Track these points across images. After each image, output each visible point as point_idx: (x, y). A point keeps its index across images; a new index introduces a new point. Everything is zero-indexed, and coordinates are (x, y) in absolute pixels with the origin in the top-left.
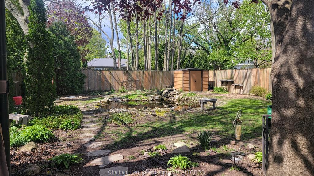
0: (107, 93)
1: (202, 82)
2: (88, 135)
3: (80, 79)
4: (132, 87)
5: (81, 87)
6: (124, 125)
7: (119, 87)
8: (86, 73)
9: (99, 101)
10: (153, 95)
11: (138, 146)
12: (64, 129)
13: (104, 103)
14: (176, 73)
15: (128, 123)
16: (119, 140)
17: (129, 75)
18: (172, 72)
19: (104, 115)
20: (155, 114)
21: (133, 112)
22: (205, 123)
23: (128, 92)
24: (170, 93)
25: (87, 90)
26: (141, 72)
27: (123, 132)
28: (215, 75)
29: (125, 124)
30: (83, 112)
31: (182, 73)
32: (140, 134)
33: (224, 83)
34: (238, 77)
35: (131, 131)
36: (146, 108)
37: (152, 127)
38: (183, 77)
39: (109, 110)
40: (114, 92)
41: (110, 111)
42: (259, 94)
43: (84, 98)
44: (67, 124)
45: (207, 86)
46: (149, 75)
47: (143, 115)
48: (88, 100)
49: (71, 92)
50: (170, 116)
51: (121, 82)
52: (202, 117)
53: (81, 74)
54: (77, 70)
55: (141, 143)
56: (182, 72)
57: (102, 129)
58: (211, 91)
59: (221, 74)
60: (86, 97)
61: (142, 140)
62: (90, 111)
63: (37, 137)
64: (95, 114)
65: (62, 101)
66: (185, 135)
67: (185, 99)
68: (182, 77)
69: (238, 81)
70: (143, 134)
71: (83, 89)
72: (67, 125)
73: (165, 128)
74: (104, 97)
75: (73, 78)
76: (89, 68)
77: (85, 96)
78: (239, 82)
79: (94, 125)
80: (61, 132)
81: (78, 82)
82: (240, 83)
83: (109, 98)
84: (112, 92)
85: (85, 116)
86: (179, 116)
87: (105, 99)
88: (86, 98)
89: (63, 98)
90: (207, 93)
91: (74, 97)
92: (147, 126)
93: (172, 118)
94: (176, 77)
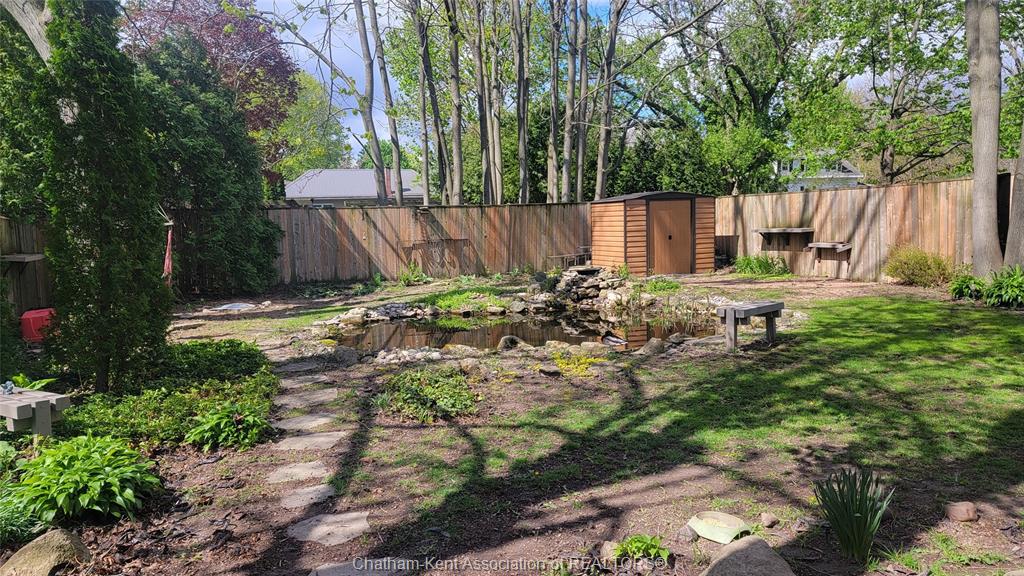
0: (359, 287)
1: (694, 240)
2: (301, 471)
3: (262, 240)
4: (443, 265)
5: (266, 270)
6: (441, 422)
7: (398, 267)
8: (282, 219)
9: (334, 321)
10: (524, 291)
11: (527, 533)
12: (206, 448)
13: (351, 327)
14: (597, 209)
15: (458, 414)
16: (437, 500)
17: (434, 221)
18: (581, 207)
19: (360, 375)
20: (553, 369)
21: (468, 363)
22: (770, 405)
23: (429, 282)
24: (585, 285)
25: (287, 280)
26: (475, 212)
27: (445, 456)
28: (738, 211)
29: (446, 416)
30: (278, 365)
31: (622, 208)
32: (521, 467)
33: (775, 242)
34: (829, 217)
35: (479, 451)
36: (512, 344)
37: (558, 430)
38: (626, 222)
39: (374, 355)
40: (383, 283)
41: (379, 360)
42: (917, 279)
43: (278, 307)
44: (218, 425)
45: (712, 255)
46: (502, 219)
47: (507, 377)
48: (293, 316)
49: (234, 287)
50: (614, 378)
51: (404, 249)
52: (743, 378)
53: (267, 223)
54: (250, 208)
55: (537, 516)
56: (621, 206)
57: (359, 441)
58: (723, 272)
59: (763, 208)
60: (286, 306)
61: (537, 499)
62: (303, 359)
63: (84, 500)
64: (323, 371)
65: (200, 322)
66: (718, 469)
67: (644, 303)
68: (623, 223)
69: (829, 232)
70: (534, 467)
71: (277, 276)
72: (216, 430)
73: (616, 434)
74: (351, 301)
75: (239, 239)
76: (292, 203)
77: (284, 300)
78: (833, 238)
79: (322, 421)
80: (193, 460)
81: (254, 250)
82: (837, 240)
83: (369, 308)
84: (377, 285)
85: (285, 383)
86: (650, 378)
87: (356, 313)
88: (285, 310)
89: (206, 312)
90: (714, 278)
91: (244, 305)
92: (539, 427)
93: (626, 385)
94: (598, 224)
